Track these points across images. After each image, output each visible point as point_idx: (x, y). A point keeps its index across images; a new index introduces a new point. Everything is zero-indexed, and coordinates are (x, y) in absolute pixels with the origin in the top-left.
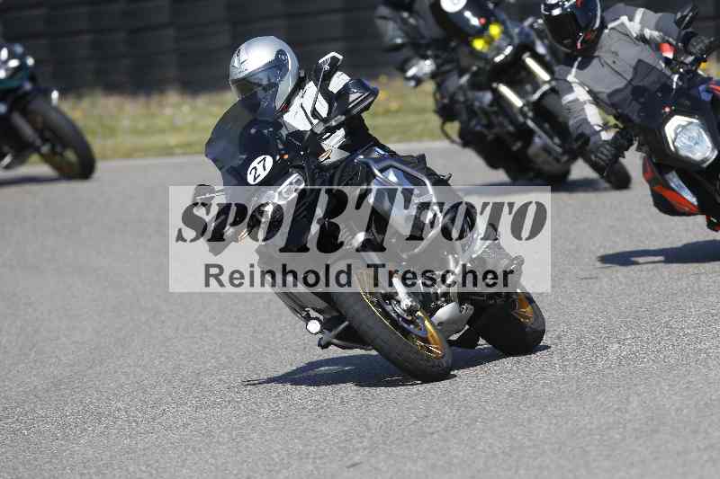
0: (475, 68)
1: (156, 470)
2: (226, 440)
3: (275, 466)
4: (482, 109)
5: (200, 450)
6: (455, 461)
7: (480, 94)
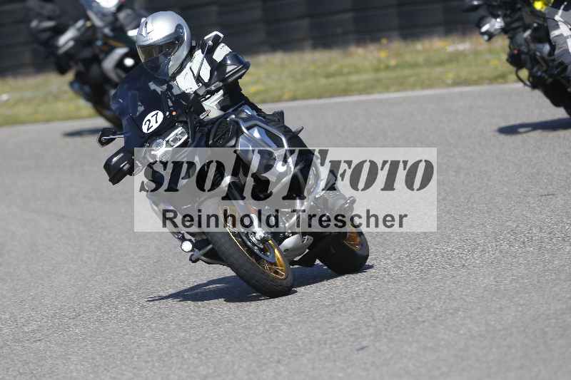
0: (535, 25)
1: (206, 356)
2: (261, 332)
3: (300, 351)
4: (543, 58)
5: (240, 340)
6: (443, 343)
7: (540, 46)
